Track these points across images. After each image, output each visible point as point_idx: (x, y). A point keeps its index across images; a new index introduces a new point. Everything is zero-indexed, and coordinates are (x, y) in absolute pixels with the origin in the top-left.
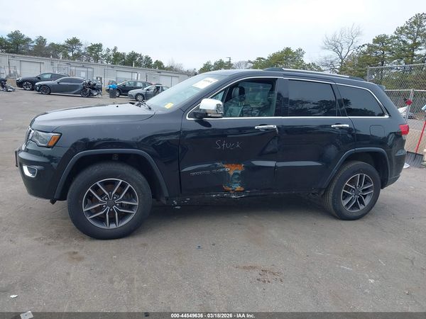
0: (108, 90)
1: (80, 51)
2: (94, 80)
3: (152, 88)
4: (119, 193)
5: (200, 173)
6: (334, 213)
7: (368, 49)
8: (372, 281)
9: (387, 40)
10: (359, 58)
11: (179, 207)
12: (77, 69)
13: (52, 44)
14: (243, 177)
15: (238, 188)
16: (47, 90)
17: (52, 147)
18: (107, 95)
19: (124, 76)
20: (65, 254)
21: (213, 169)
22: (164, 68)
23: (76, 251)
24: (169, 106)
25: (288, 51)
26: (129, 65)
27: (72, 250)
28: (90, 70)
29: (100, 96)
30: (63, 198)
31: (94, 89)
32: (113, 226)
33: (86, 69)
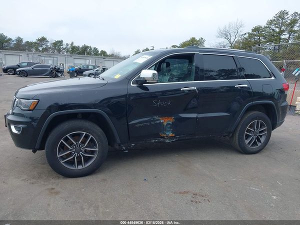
0: (68, 72)
1: (47, 46)
2: (58, 66)
3: (100, 69)
4: (83, 142)
5: (143, 124)
6: (240, 149)
7: (249, 36)
8: (275, 197)
9: (262, 29)
10: (243, 43)
11: (127, 151)
12: (46, 58)
13: (27, 42)
14: (174, 126)
15: (171, 134)
16: (25, 74)
17: (32, 110)
18: (68, 75)
19: (80, 62)
20: (46, 189)
21: (152, 121)
22: (107, 56)
23: (53, 187)
24: (117, 77)
25: (193, 40)
26: (82, 54)
27: (50, 186)
28: (55, 59)
29: (63, 77)
30: (41, 148)
31: (58, 72)
32: (80, 167)
33: (52, 59)
